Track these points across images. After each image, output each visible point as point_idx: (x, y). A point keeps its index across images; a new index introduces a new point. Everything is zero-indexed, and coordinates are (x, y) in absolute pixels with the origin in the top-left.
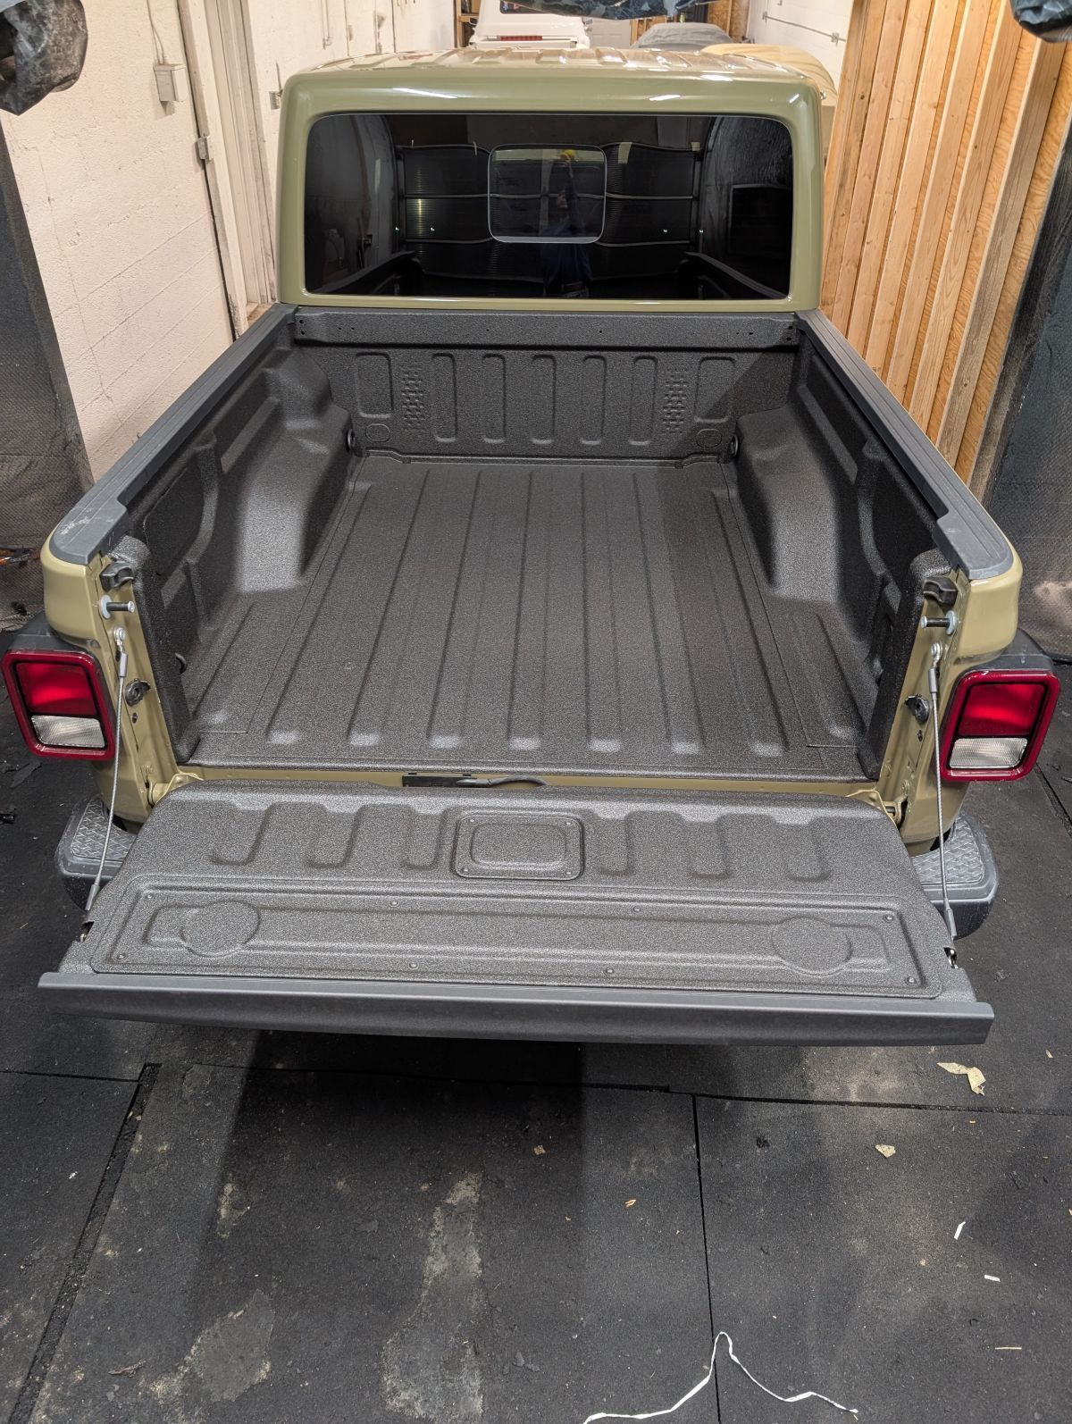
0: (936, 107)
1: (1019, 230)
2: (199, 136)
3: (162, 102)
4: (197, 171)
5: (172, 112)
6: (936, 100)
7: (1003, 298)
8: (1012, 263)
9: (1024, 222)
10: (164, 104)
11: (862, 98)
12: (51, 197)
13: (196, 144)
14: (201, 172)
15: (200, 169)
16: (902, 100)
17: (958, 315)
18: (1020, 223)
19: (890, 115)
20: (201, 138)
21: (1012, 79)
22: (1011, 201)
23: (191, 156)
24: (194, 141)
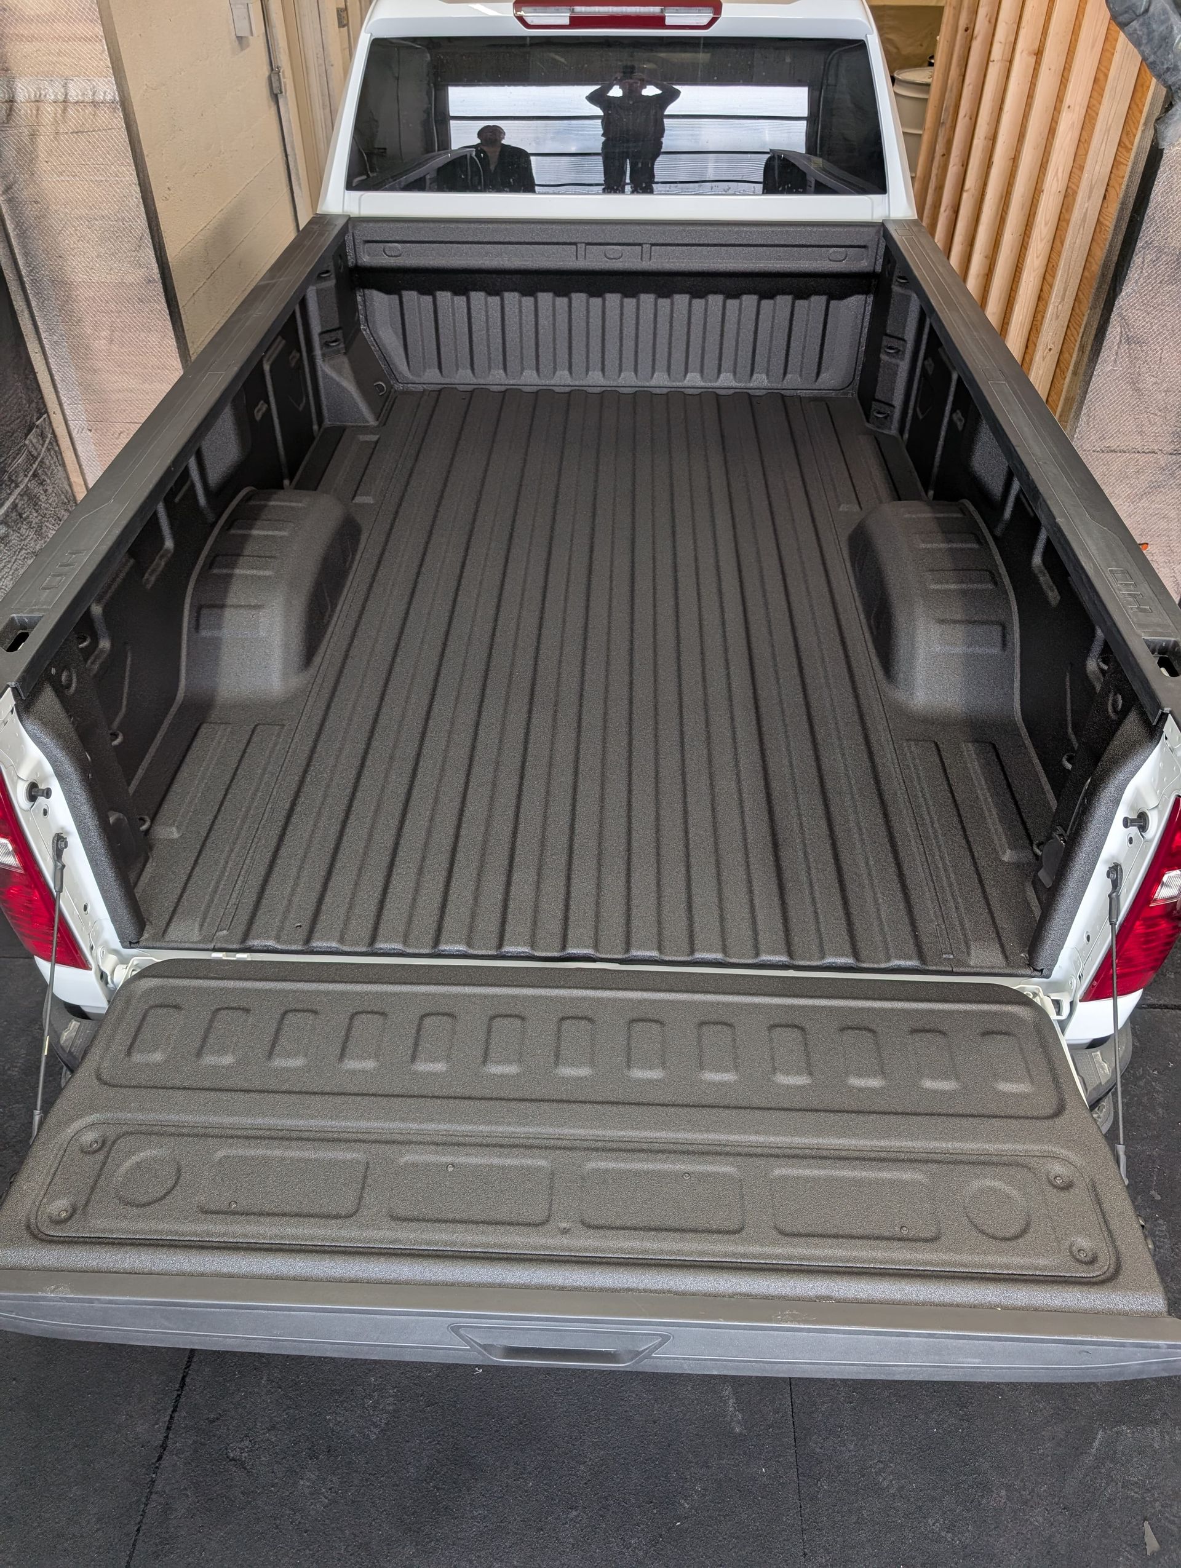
0: (1036, 55)
1: (1105, 197)
2: (272, 69)
3: (238, 37)
4: (270, 108)
5: (248, 46)
6: (1036, 46)
7: (1088, 265)
8: (1098, 230)
9: (1110, 189)
10: (240, 39)
13: (270, 78)
14: (274, 109)
15: (272, 104)
16: (1003, 41)
17: (1047, 276)
18: (1106, 190)
19: (992, 59)
20: (274, 69)
21: (1106, 38)
22: (1097, 168)
23: (265, 92)
24: (267, 75)
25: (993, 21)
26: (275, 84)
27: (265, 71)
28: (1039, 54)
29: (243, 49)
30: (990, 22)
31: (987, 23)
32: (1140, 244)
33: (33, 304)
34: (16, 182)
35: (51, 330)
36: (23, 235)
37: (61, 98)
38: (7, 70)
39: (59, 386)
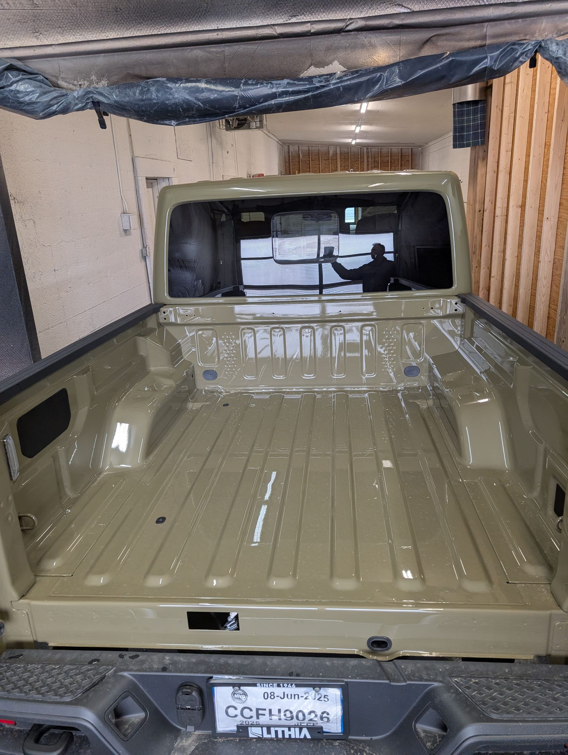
0: (521, 207)
5: (129, 235)
6: (520, 203)
10: (125, 231)
11: (480, 211)
12: (56, 269)
13: (142, 250)
14: (143, 263)
15: (142, 260)
16: (501, 207)
19: (496, 215)
20: (144, 247)
21: (563, 183)
23: (138, 255)
24: (141, 248)
25: (494, 202)
26: (144, 252)
27: (140, 247)
28: (523, 207)
29: (126, 236)
30: (492, 203)
31: (490, 204)
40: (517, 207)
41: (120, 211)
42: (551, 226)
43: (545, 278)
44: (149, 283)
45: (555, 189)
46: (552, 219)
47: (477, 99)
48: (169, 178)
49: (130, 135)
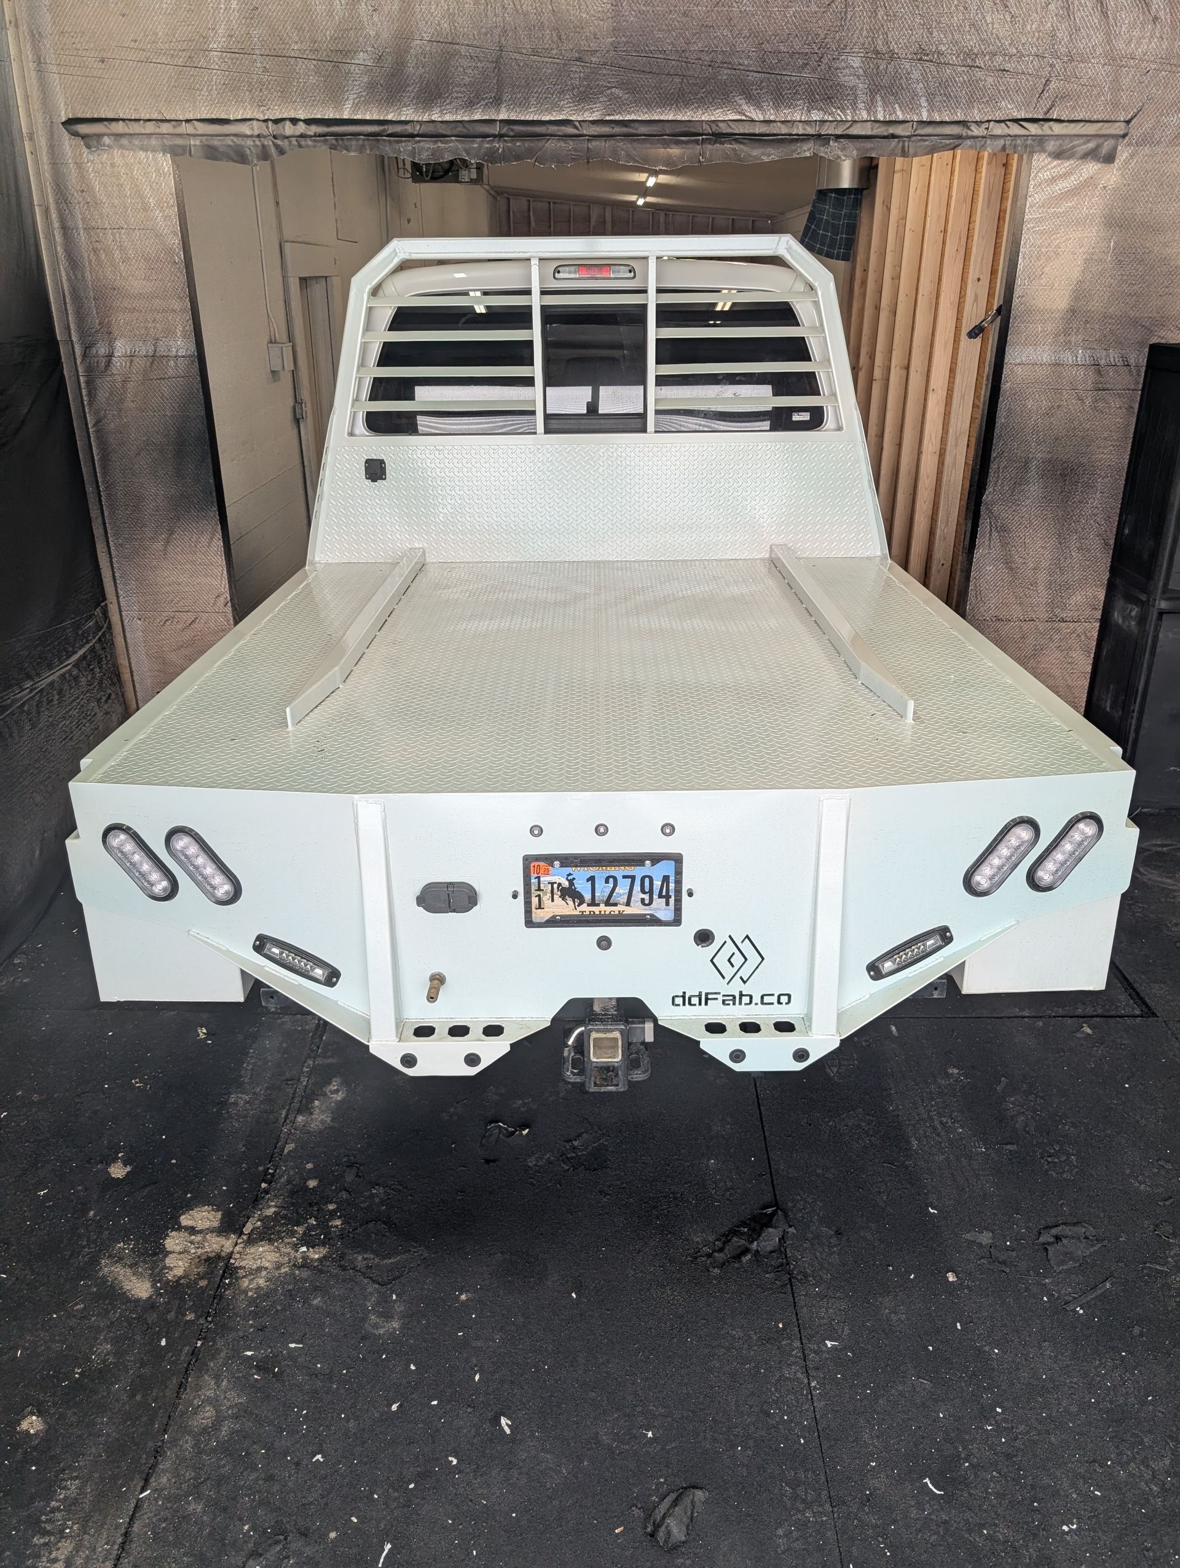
0: (905, 368)
2: (296, 401)
4: (293, 429)
5: (279, 380)
6: (904, 363)
10: (273, 372)
13: (294, 408)
14: (295, 431)
15: (295, 427)
20: (298, 401)
22: (959, 424)
23: (289, 416)
24: (292, 404)
26: (298, 411)
27: (290, 402)
28: (908, 368)
29: (275, 381)
31: (868, 359)
32: (994, 455)
33: (106, 513)
34: (105, 417)
35: (117, 535)
36: (105, 459)
37: (151, 354)
38: (110, 333)
39: (118, 582)
40: (901, 368)
41: (267, 339)
42: (938, 402)
43: (928, 477)
44: (304, 467)
45: (945, 348)
46: (940, 391)
47: (855, 187)
48: (326, 277)
49: (277, 203)
